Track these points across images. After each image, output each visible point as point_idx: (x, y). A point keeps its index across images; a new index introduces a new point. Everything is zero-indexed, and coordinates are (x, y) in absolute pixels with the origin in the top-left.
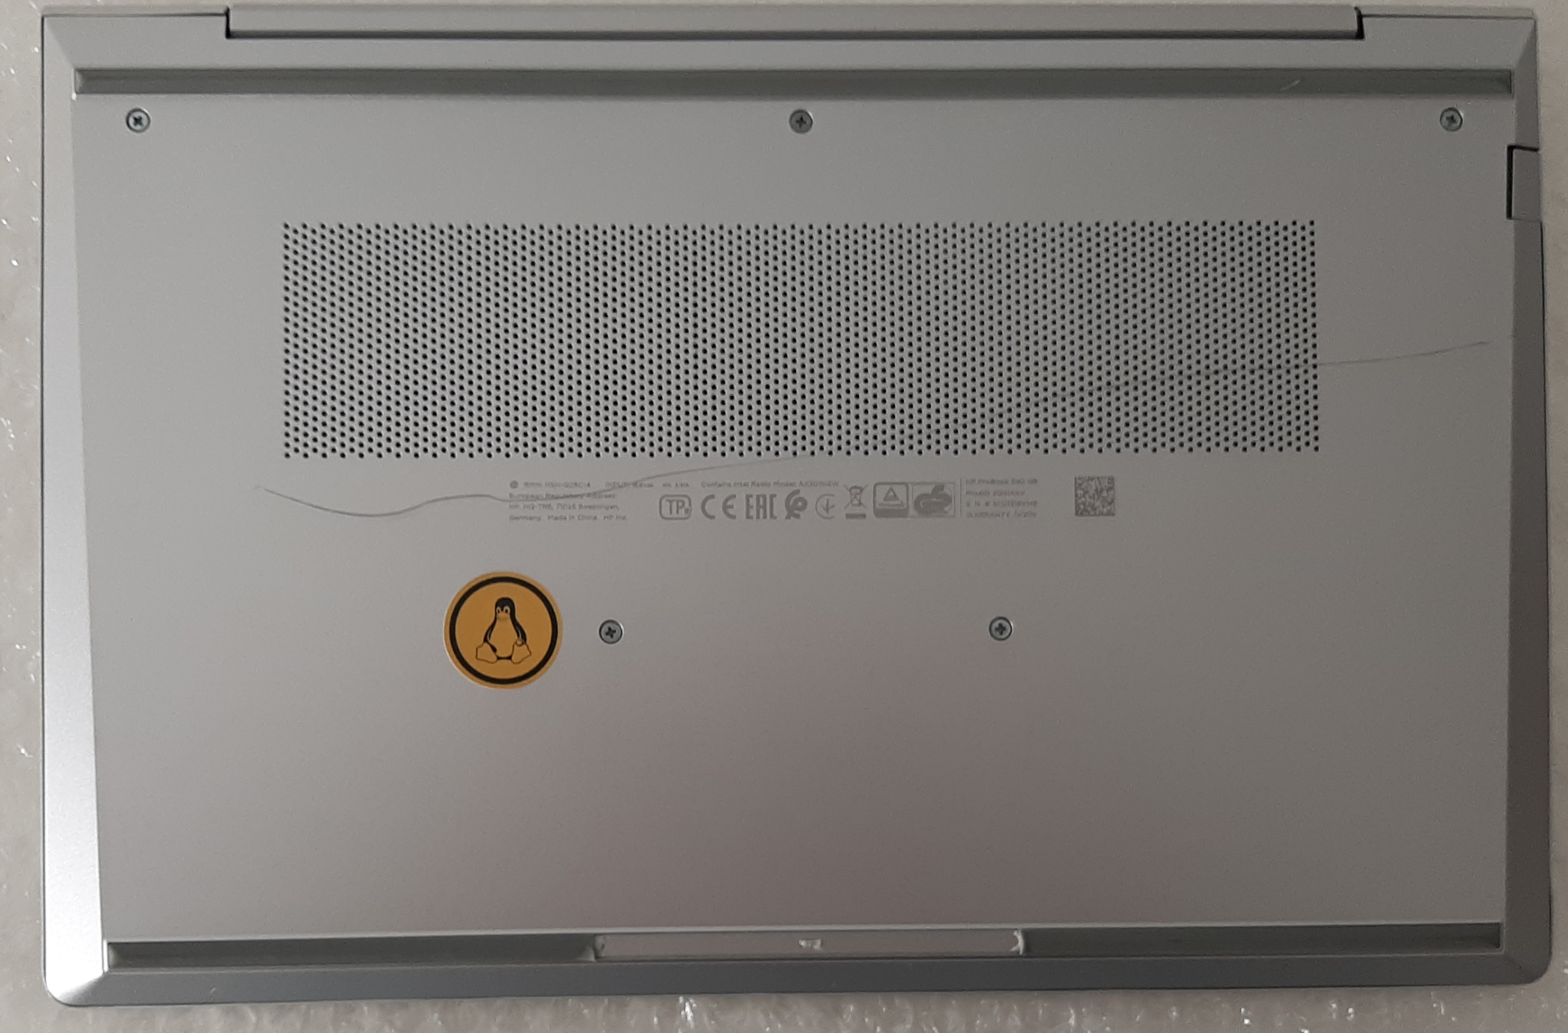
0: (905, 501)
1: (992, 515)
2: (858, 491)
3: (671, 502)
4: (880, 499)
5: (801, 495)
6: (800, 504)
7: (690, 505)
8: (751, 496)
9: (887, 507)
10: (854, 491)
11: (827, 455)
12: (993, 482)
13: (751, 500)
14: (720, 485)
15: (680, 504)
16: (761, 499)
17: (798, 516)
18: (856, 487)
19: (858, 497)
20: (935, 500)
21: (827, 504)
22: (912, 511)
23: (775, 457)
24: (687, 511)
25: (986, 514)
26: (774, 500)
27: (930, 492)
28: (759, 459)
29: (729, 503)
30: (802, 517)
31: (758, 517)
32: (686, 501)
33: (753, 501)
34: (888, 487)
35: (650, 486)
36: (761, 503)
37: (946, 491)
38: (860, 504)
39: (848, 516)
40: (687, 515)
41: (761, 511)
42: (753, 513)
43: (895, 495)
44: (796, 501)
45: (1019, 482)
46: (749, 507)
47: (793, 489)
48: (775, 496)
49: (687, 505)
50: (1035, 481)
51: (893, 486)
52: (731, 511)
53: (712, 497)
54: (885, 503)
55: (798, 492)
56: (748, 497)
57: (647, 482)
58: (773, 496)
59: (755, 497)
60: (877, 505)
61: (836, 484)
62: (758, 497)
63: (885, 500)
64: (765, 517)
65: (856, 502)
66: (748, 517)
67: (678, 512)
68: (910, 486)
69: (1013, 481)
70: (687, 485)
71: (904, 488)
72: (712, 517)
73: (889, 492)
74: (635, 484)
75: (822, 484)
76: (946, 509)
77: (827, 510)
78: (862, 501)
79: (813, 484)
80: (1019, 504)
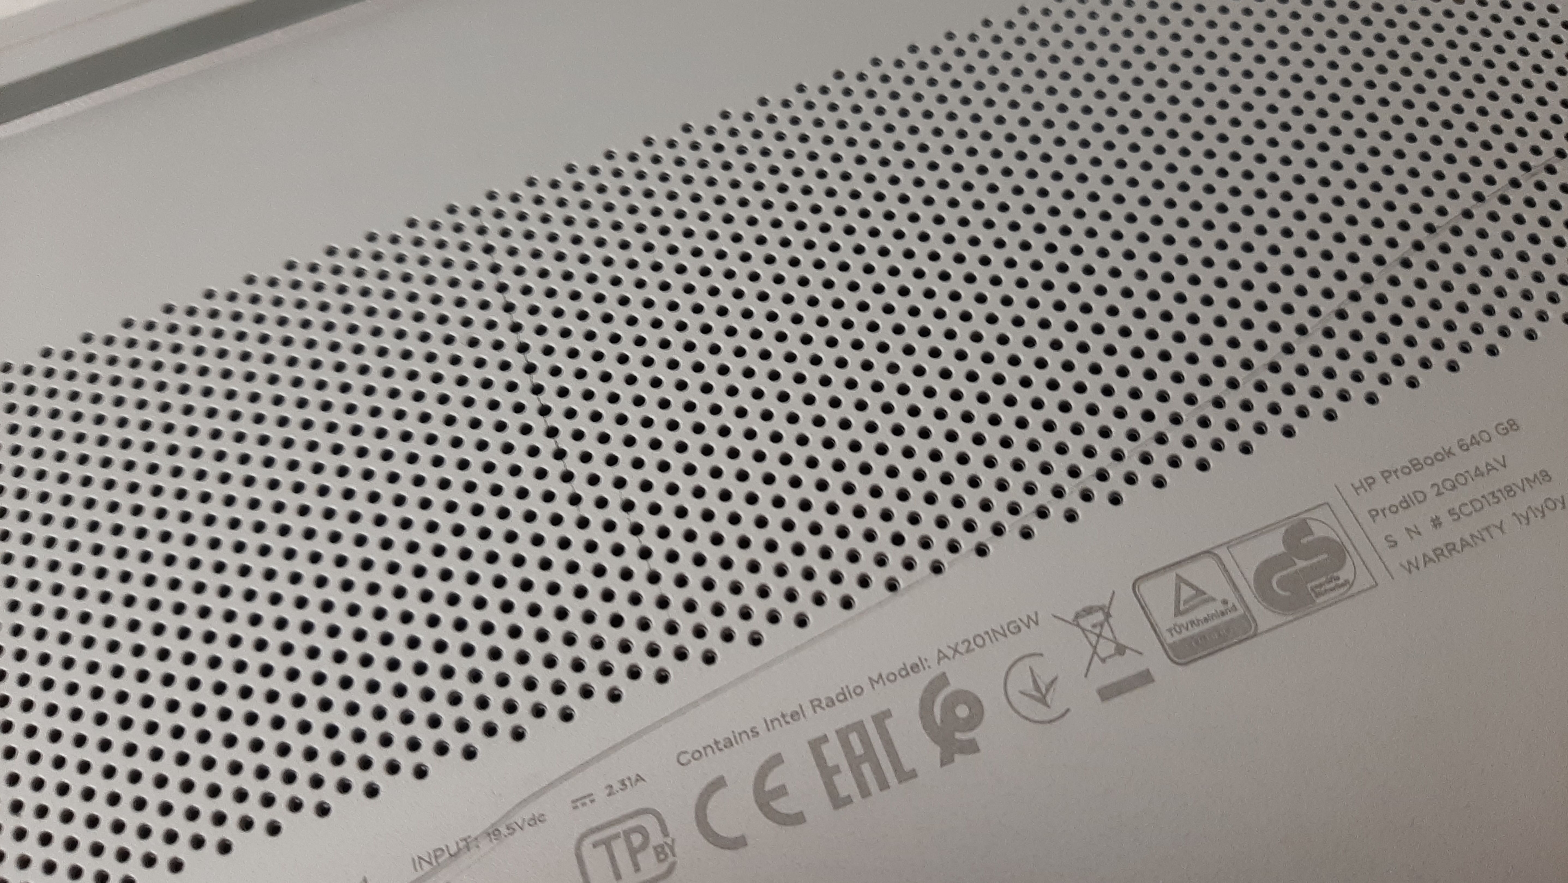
0: (1232, 599)
1: (1464, 544)
2: (1099, 617)
3: (607, 843)
4: (1165, 618)
5: (955, 683)
6: (962, 711)
7: (665, 833)
8: (825, 739)
9: (1196, 630)
10: (1086, 622)
11: (974, 556)
12: (1416, 465)
13: (825, 749)
14: (729, 743)
15: (637, 839)
16: (854, 738)
17: (972, 747)
18: (1089, 611)
19: (1106, 632)
20: (1301, 564)
21: (1037, 688)
22: (1265, 617)
23: (846, 614)
24: (660, 851)
25: (1451, 548)
26: (888, 722)
27: (1282, 549)
28: (805, 632)
29: (771, 784)
30: (981, 744)
31: (865, 792)
32: (649, 823)
33: (833, 753)
34: (1170, 578)
35: (537, 820)
36: (859, 749)
37: (1319, 531)
38: (1121, 650)
39: (1107, 693)
40: (664, 867)
41: (866, 769)
42: (846, 784)
43: (1199, 592)
44: (949, 707)
45: (1475, 441)
46: (828, 773)
47: (922, 680)
48: (887, 714)
49: (656, 838)
50: (1512, 425)
51: (1185, 572)
52: (781, 805)
53: (718, 784)
54: (1183, 620)
55: (942, 680)
56: (816, 745)
57: (526, 813)
58: (881, 719)
59: (833, 738)
60: (1169, 639)
61: (1033, 621)
62: (843, 735)
63: (1178, 613)
64: (884, 785)
65: (1106, 648)
66: (838, 802)
67: (637, 869)
68: (1223, 553)
69: (1464, 447)
70: (639, 778)
71: (1209, 563)
72: (738, 843)
73: (1178, 590)
74: (493, 833)
75: (994, 634)
76: (1345, 574)
77: (1043, 700)
78: (1122, 641)
79: (971, 645)
80: (1509, 490)
